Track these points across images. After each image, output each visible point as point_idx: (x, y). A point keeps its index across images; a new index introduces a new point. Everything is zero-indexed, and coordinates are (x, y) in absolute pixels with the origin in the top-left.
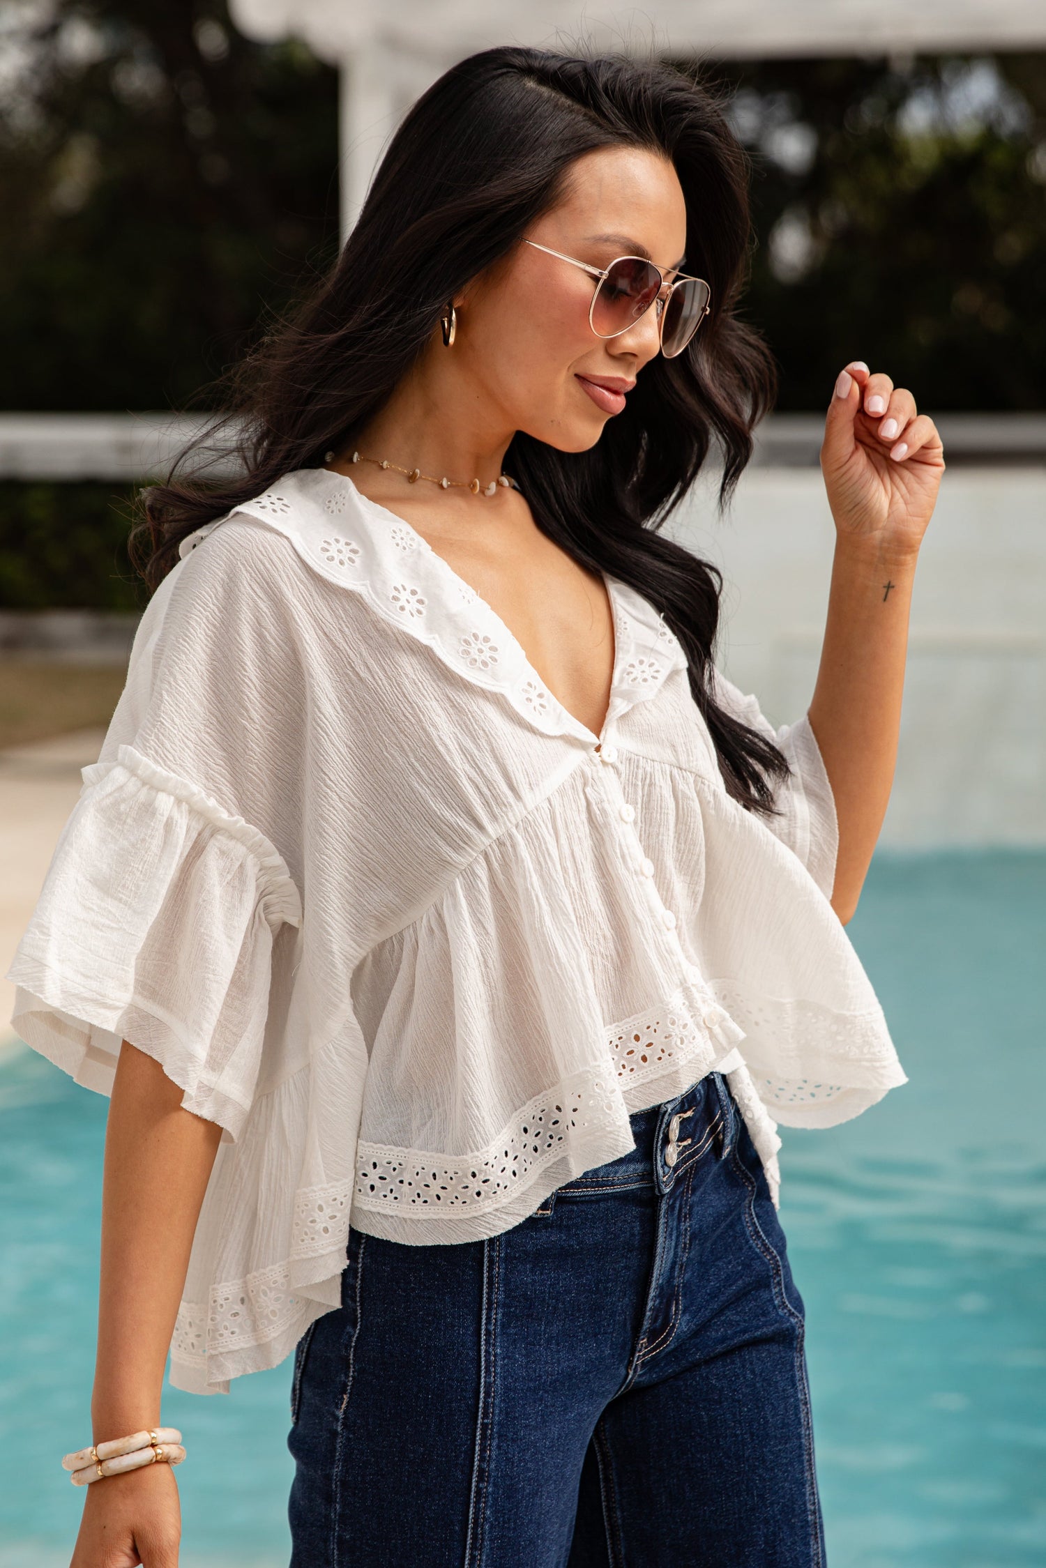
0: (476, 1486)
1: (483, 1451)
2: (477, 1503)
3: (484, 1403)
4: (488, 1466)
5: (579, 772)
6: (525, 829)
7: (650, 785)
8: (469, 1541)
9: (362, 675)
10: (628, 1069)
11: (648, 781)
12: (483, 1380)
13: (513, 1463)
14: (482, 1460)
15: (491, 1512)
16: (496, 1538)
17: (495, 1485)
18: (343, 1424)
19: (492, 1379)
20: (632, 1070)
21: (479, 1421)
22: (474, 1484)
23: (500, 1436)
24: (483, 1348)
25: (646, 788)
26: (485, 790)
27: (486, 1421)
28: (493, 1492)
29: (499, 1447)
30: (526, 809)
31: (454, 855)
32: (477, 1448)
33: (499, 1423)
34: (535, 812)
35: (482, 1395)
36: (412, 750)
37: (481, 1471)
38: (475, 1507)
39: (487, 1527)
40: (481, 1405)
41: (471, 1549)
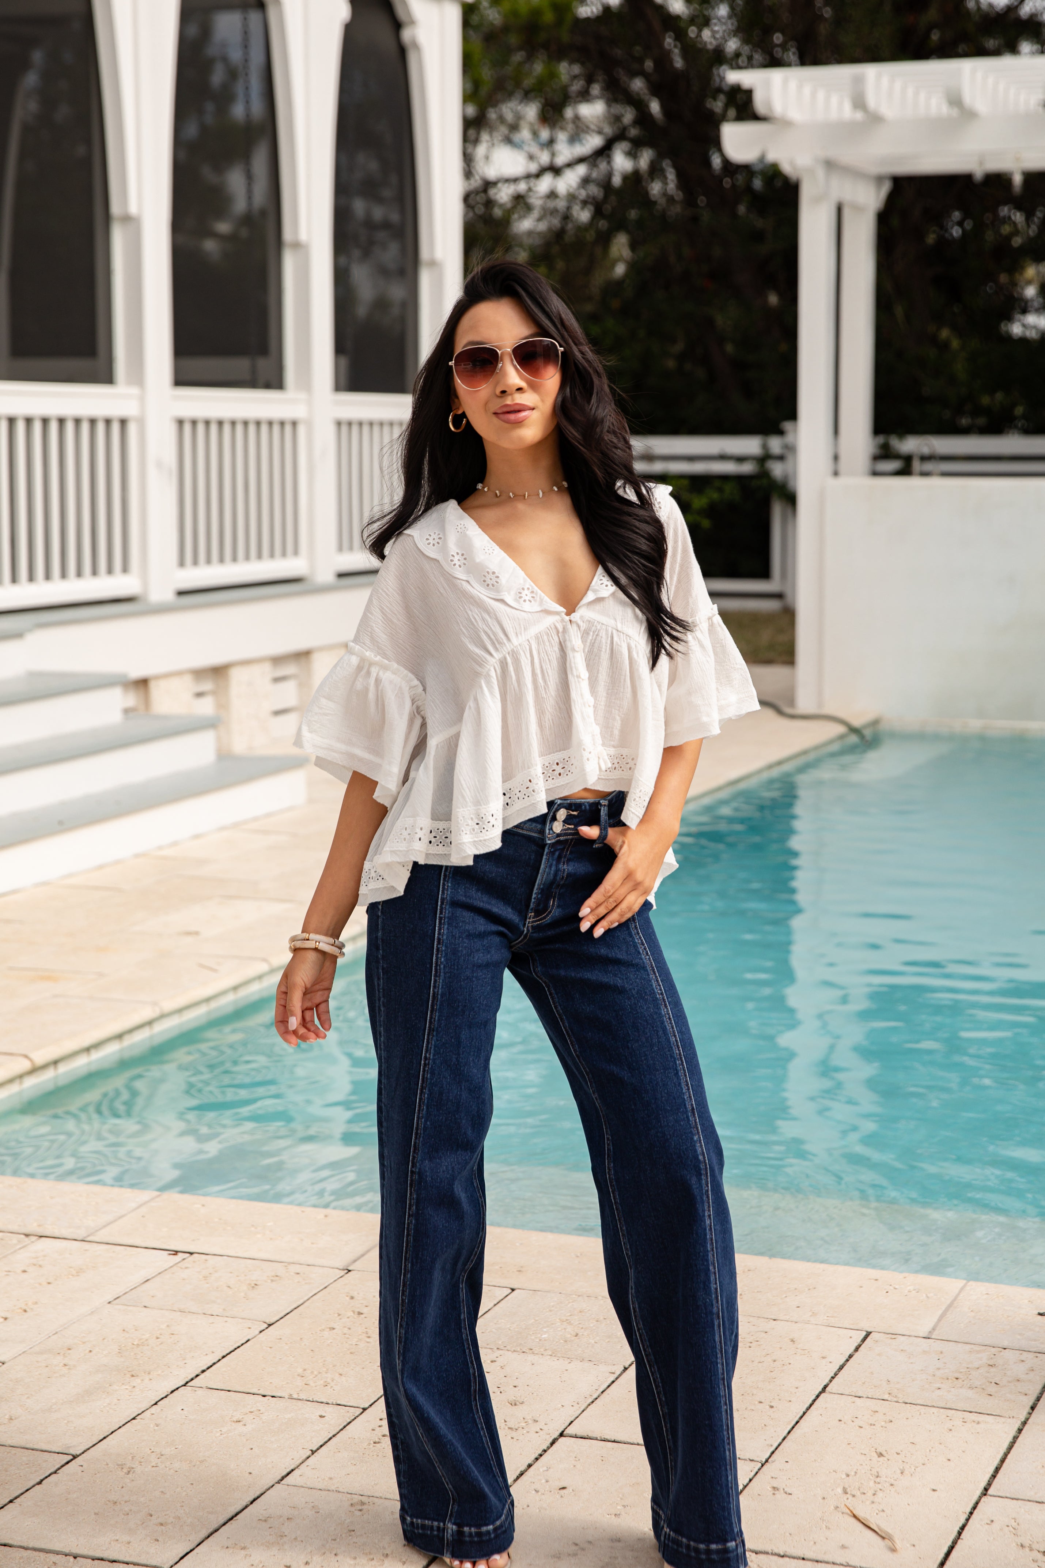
0: (437, 946)
1: (440, 929)
2: (437, 954)
3: (440, 907)
4: (442, 937)
8: (433, 973)
12: (440, 896)
13: (456, 938)
14: (439, 934)
15: (444, 960)
16: (447, 972)
17: (446, 947)
18: (382, 912)
19: (445, 896)
21: (438, 916)
22: (435, 946)
23: (448, 924)
24: (442, 882)
28: (445, 950)
29: (448, 929)
32: (437, 928)
33: (448, 917)
35: (439, 903)
37: (439, 939)
38: (436, 956)
39: (442, 966)
40: (439, 907)
41: (434, 976)
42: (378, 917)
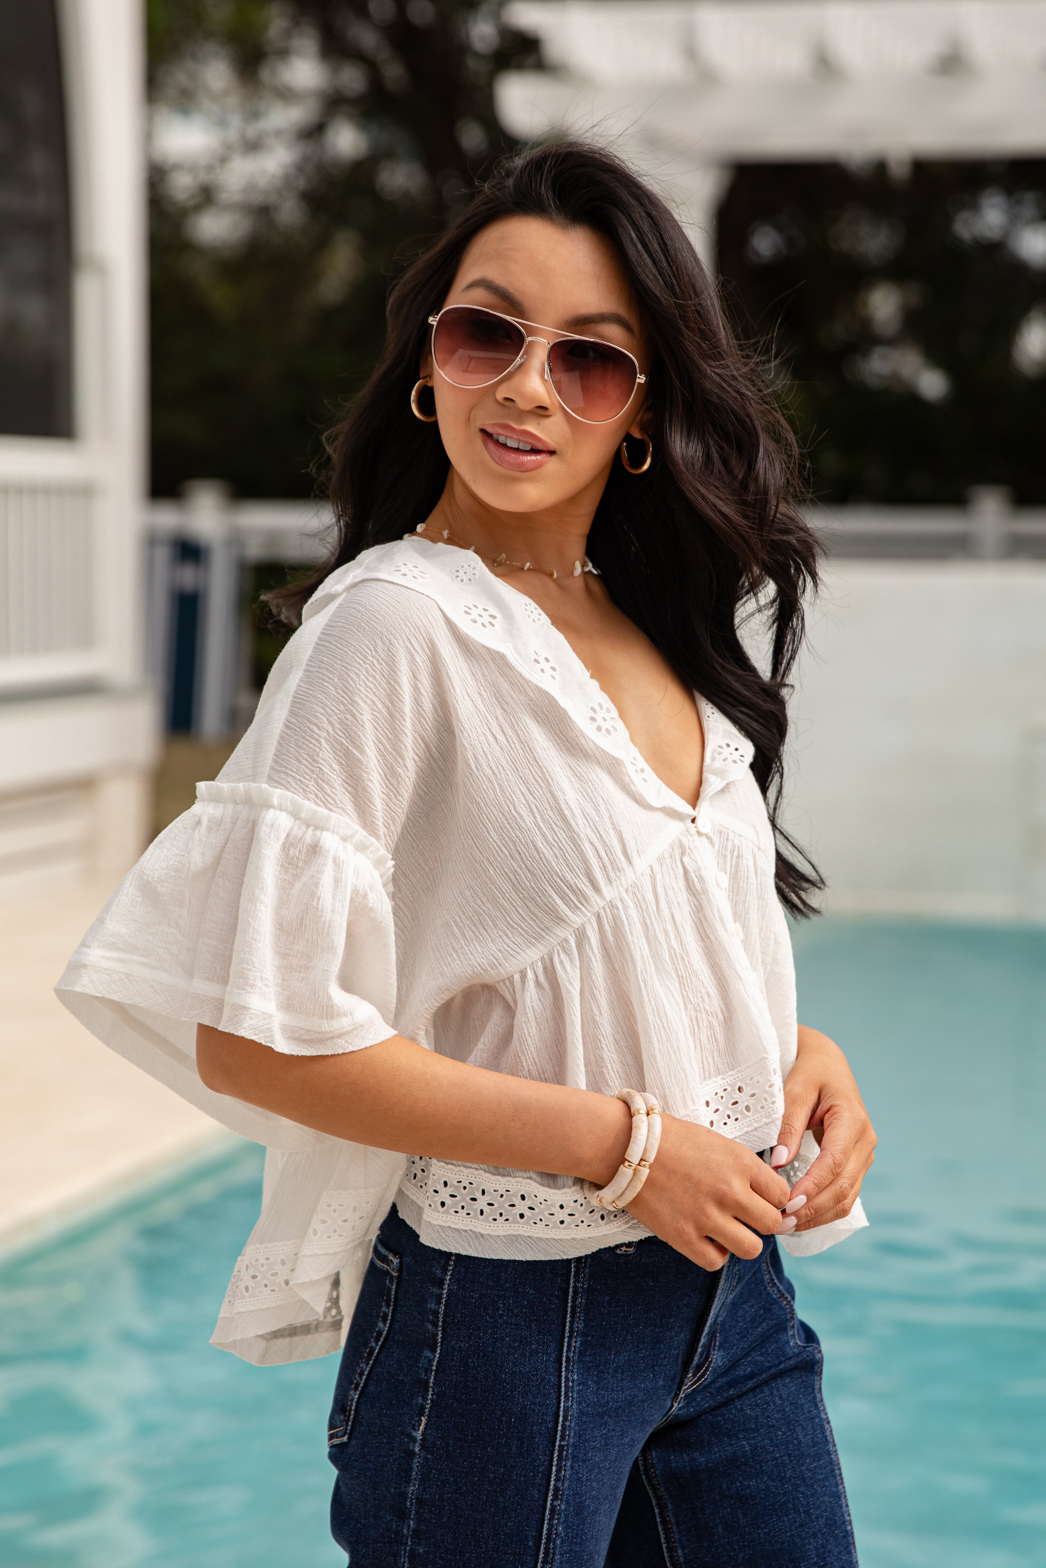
0: (551, 1504)
1: (558, 1471)
2: (551, 1520)
3: (562, 1426)
4: (563, 1485)
5: (677, 843)
6: (634, 893)
7: (738, 857)
9: (498, 737)
10: (733, 1118)
11: (736, 853)
12: (562, 1405)
13: (582, 1482)
14: (557, 1480)
15: (563, 1528)
17: (567, 1503)
18: (423, 1446)
19: (570, 1403)
20: (737, 1119)
21: (557, 1444)
22: (549, 1502)
23: (574, 1457)
25: (734, 859)
26: (603, 854)
27: (562, 1443)
28: (565, 1510)
29: (572, 1467)
30: (635, 874)
31: (569, 913)
32: (554, 1469)
33: (574, 1445)
34: (641, 877)
35: (561, 1419)
36: (539, 812)
37: (556, 1489)
38: (549, 1524)
39: (558, 1542)
40: (560, 1428)
42: (412, 1454)
